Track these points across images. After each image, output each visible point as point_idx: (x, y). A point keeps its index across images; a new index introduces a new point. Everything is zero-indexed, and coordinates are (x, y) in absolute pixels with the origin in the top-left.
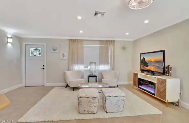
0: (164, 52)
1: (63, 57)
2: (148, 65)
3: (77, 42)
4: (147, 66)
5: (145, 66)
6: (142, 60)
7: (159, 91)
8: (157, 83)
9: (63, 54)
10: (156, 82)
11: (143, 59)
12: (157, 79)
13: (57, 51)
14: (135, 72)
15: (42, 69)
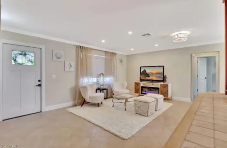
0: (163, 67)
1: (70, 68)
2: (150, 75)
3: (86, 50)
4: (149, 77)
5: (147, 77)
6: (142, 72)
7: (162, 93)
8: (161, 88)
9: (70, 64)
10: (159, 87)
11: (144, 71)
12: (161, 85)
13: (62, 59)
14: (136, 82)
15: (36, 86)
